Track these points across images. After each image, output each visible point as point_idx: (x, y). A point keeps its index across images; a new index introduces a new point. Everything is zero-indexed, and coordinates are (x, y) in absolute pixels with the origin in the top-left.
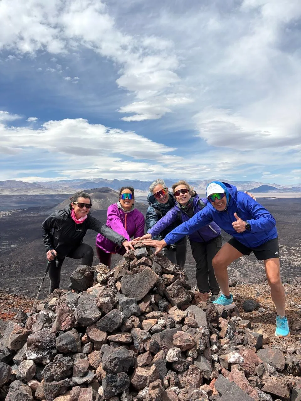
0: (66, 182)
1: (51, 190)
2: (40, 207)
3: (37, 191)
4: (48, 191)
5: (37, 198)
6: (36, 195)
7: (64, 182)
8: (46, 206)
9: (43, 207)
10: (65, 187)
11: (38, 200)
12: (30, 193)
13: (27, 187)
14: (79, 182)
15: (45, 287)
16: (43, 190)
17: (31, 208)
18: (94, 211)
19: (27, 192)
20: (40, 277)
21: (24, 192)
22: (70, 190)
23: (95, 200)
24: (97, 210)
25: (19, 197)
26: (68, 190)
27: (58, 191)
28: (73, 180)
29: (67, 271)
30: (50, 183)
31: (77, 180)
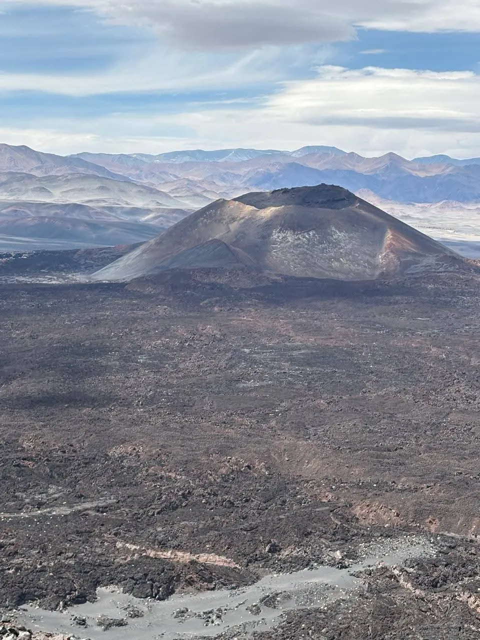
0: (193, 160)
1: (135, 189)
2: (78, 250)
3: (82, 190)
4: (122, 191)
5: (76, 215)
6: (75, 204)
7: (187, 159)
8: (101, 249)
9: (89, 252)
10: (190, 178)
11: (75, 223)
12: (57, 196)
13: (46, 173)
14: (245, 159)
15: (16, 553)
16: (102, 188)
17: (44, 252)
18: (275, 282)
19: (42, 190)
20: (7, 515)
21: (34, 190)
22: (206, 191)
23: (282, 235)
24: (286, 278)
25: (10, 209)
26: (199, 191)
27: (158, 192)
28: (224, 153)
29: (113, 500)
30: (136, 159)
31: (240, 152)
